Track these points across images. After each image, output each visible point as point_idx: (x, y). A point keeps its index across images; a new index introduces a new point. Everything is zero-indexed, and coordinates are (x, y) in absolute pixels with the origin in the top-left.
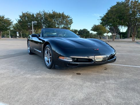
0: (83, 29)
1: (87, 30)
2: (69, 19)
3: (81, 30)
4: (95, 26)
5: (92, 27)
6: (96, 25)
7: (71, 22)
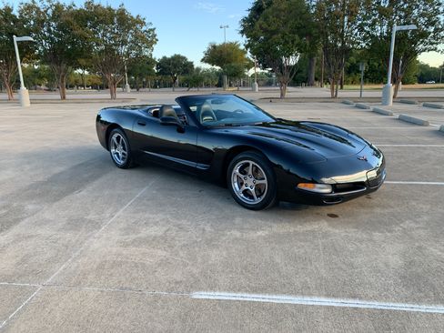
0: (173, 55)
1: (184, 58)
2: (144, 28)
3: (165, 58)
4: (214, 47)
5: (206, 50)
6: (217, 44)
7: (149, 39)
